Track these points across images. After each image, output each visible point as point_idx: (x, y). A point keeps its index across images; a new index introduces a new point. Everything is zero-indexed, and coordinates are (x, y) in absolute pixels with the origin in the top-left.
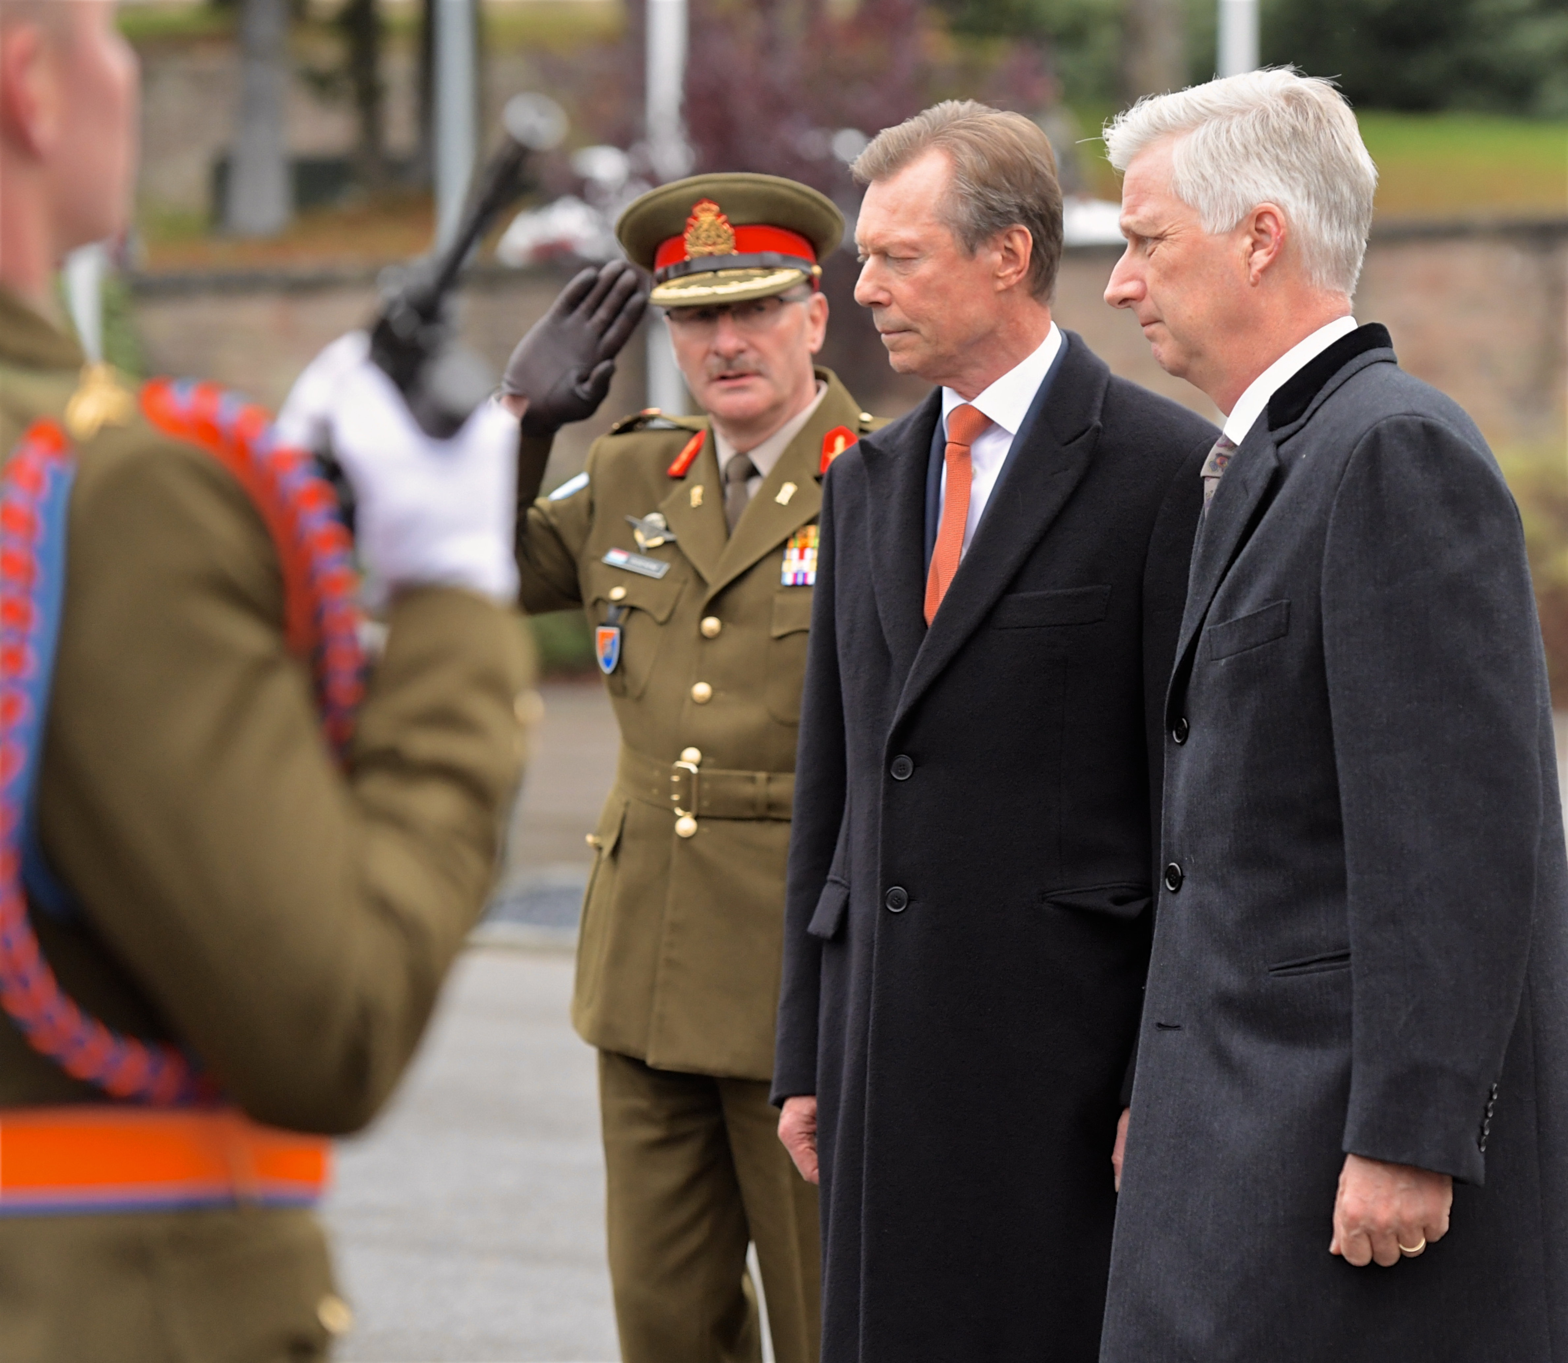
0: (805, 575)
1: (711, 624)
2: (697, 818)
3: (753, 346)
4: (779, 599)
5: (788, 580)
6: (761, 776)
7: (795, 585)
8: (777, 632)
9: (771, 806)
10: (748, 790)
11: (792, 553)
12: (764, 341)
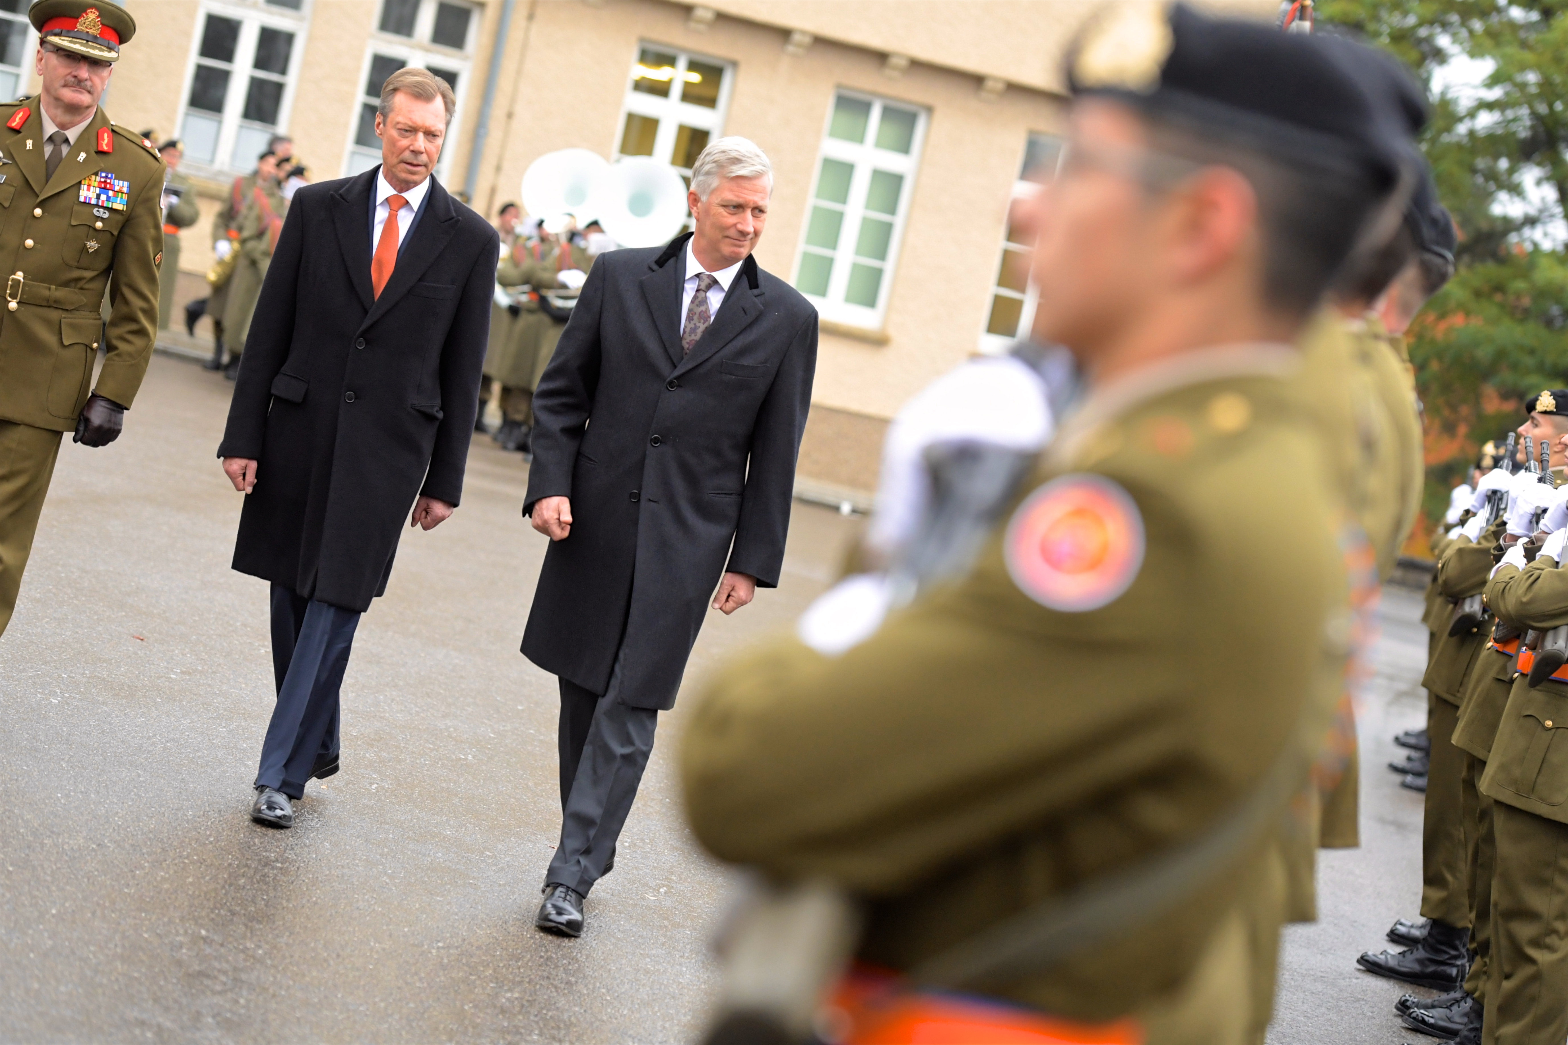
0: (90, 199)
1: (38, 212)
2: (18, 303)
3: (91, 80)
4: (76, 208)
5: (82, 199)
6: (53, 287)
7: (85, 203)
8: (74, 223)
9: (56, 302)
10: (46, 293)
11: (84, 187)
12: (96, 80)
